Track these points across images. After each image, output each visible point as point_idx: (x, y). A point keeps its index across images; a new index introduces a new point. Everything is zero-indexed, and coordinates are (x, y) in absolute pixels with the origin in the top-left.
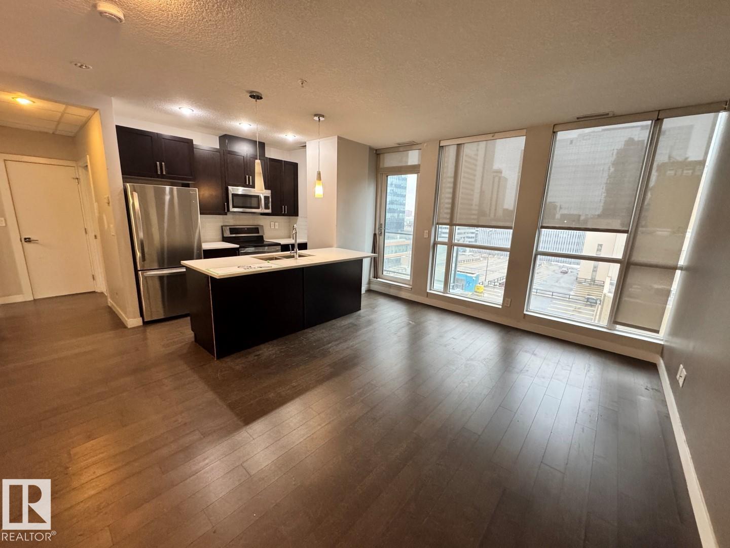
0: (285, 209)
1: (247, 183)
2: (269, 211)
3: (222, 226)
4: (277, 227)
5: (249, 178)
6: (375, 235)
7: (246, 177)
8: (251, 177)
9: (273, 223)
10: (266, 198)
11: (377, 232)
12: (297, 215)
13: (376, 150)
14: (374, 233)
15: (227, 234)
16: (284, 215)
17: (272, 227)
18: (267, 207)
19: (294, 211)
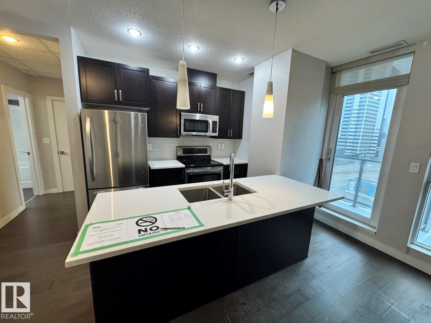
0: (231, 132)
1: (199, 110)
2: (216, 134)
3: (177, 147)
4: (223, 148)
5: (200, 105)
6: (321, 161)
7: (198, 104)
8: (202, 104)
9: (220, 144)
10: (214, 123)
11: (324, 157)
12: (241, 138)
13: (332, 69)
14: (320, 158)
15: (180, 153)
16: (229, 138)
17: (219, 148)
18: (214, 131)
19: (238, 135)
